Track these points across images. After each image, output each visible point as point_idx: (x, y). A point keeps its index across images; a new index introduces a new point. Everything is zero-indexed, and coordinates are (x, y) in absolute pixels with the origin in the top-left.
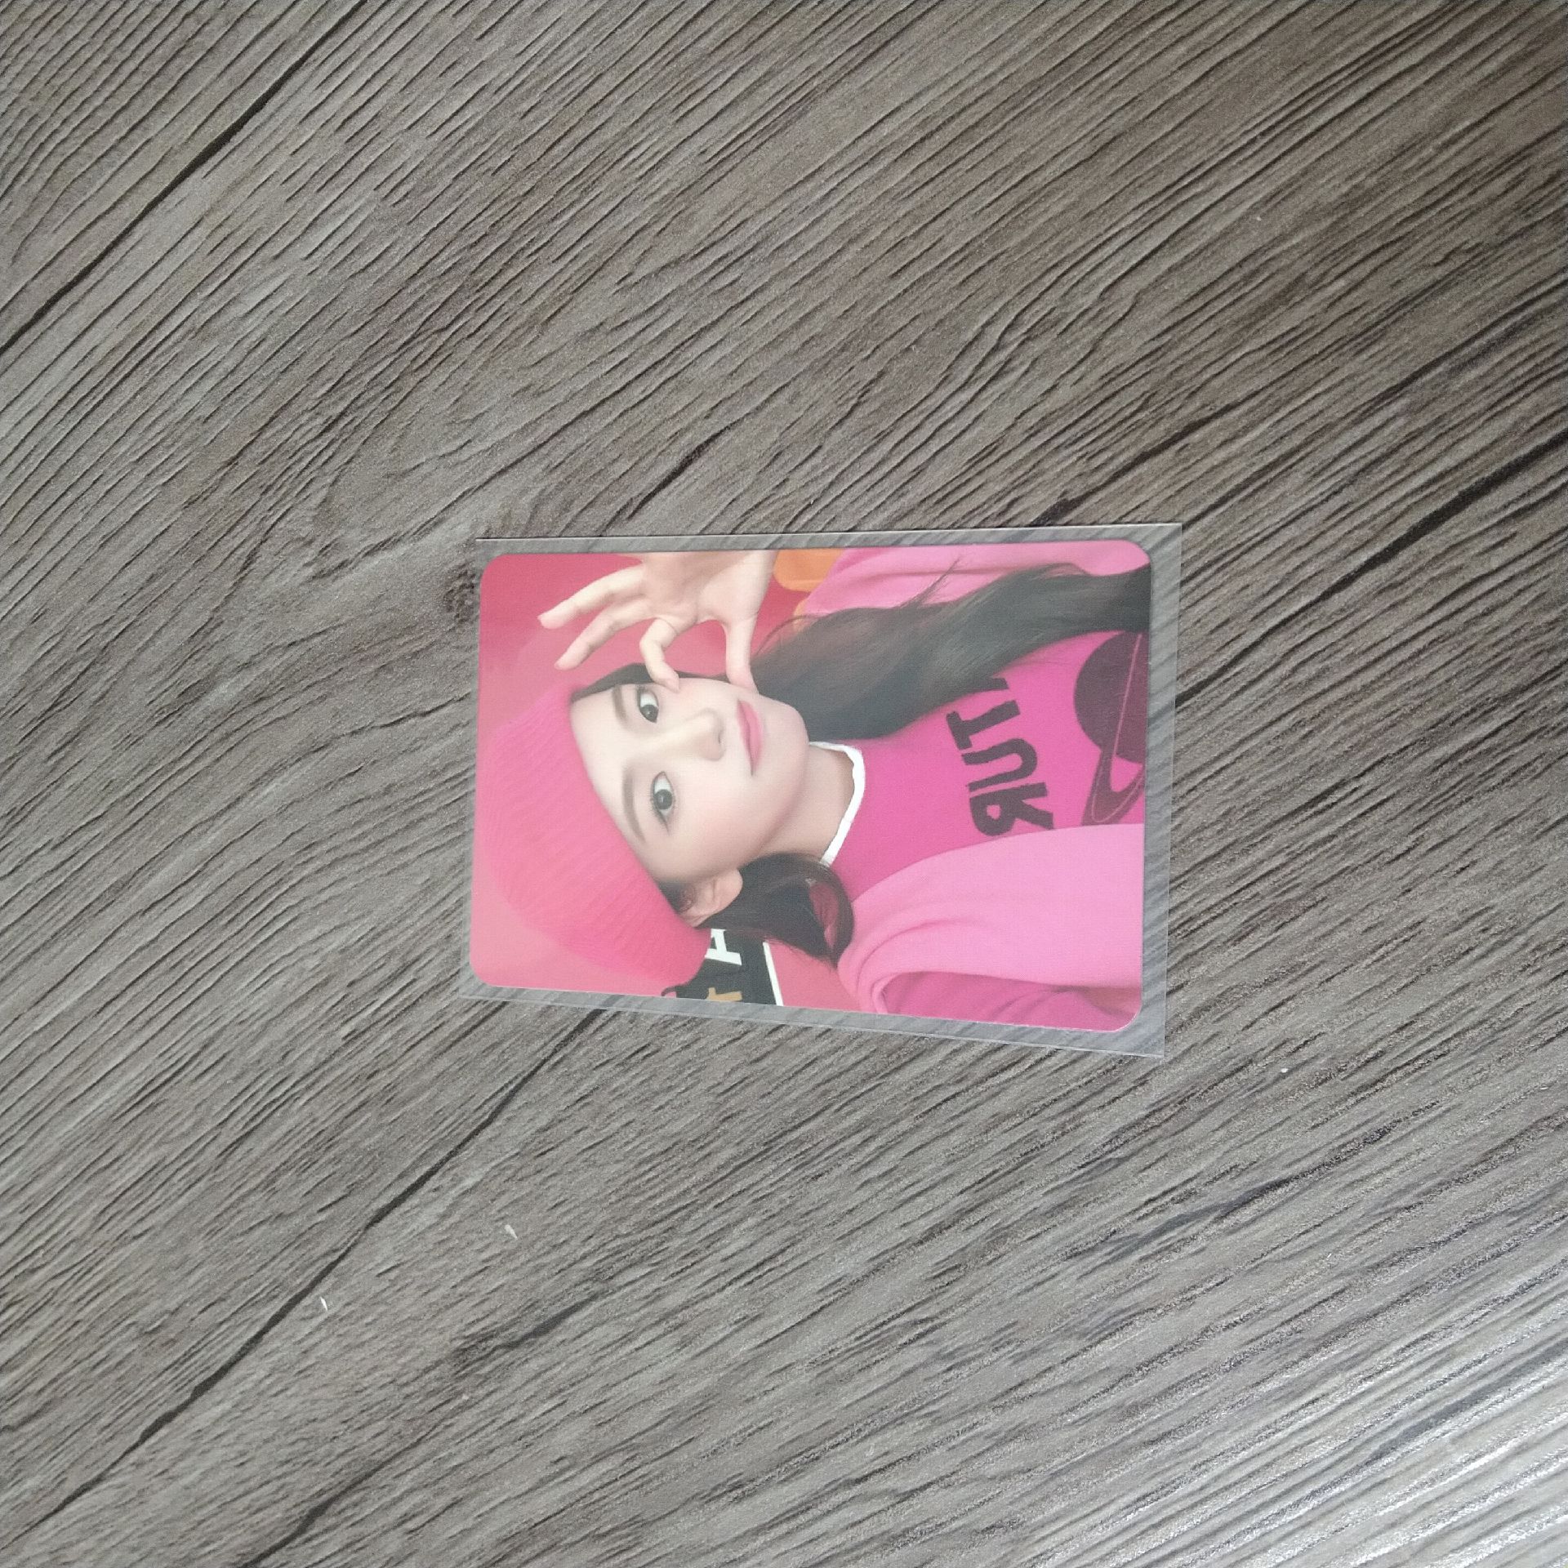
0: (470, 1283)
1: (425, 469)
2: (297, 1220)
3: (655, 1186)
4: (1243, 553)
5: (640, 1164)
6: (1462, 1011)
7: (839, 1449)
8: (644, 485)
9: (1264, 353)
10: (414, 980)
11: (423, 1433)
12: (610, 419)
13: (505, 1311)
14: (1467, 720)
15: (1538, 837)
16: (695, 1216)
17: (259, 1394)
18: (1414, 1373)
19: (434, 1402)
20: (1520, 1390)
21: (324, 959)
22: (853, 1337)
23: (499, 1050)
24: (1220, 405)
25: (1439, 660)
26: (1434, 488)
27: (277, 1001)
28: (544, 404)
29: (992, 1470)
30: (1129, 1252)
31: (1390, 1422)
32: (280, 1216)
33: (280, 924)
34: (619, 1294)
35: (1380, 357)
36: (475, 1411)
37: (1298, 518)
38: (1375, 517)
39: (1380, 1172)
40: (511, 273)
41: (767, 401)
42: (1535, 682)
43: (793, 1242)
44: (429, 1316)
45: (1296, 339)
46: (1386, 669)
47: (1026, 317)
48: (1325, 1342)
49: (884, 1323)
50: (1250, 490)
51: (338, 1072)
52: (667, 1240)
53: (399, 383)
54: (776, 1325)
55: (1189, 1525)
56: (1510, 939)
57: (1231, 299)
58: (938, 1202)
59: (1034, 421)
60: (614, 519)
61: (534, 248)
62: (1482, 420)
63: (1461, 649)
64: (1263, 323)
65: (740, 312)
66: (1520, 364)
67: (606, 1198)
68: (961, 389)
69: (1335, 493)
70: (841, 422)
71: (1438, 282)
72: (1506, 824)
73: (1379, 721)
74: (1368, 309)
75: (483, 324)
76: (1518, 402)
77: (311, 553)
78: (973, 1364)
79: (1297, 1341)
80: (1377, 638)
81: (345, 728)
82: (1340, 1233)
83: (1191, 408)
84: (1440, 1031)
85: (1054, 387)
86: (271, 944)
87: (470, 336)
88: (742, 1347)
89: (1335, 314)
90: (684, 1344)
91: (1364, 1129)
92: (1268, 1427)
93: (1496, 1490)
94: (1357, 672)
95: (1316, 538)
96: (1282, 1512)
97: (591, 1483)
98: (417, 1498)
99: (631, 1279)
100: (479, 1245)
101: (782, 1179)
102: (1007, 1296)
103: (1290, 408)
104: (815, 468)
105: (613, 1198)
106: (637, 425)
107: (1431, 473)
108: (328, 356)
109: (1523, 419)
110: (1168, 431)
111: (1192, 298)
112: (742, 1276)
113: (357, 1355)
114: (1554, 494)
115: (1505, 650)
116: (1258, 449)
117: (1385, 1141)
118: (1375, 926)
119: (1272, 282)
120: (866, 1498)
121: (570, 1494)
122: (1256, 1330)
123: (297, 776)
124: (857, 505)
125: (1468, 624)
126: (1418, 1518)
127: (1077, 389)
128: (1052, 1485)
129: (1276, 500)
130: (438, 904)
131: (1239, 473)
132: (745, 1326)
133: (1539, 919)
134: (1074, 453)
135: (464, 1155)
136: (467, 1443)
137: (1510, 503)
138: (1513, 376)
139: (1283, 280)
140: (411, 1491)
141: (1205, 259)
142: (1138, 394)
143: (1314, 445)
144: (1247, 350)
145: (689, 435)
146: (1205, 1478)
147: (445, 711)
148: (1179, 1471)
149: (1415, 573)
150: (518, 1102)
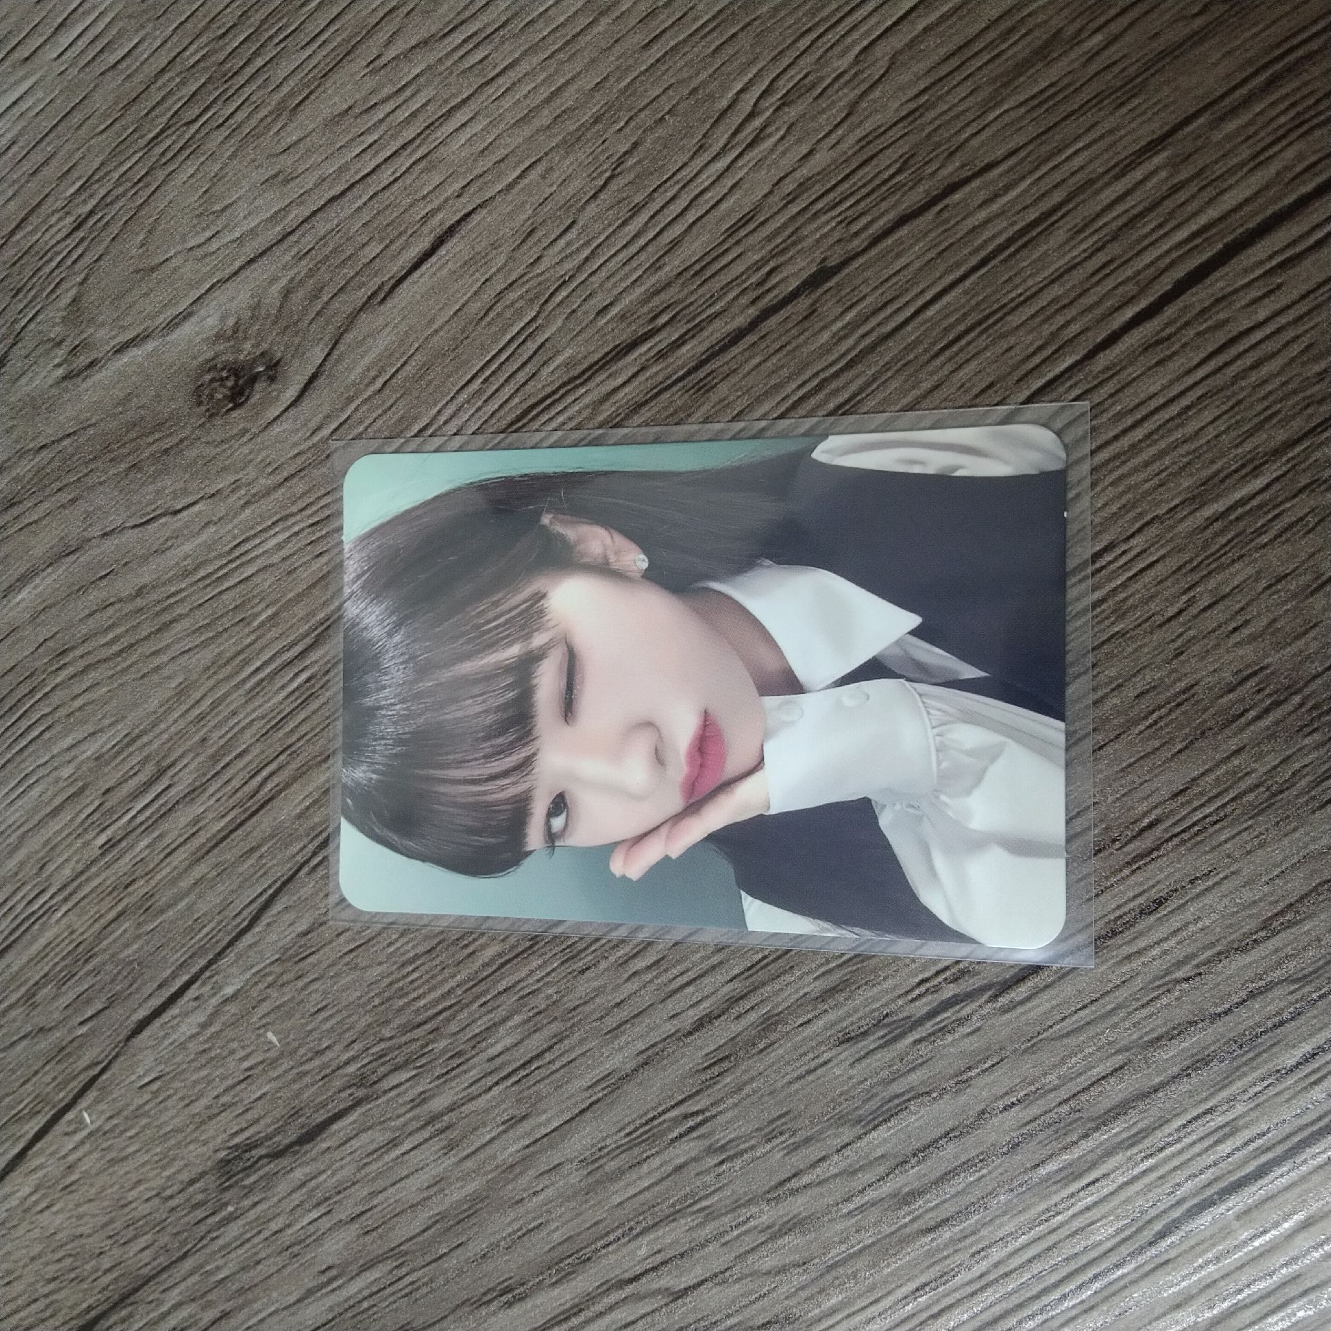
0: (232, 1093)
1: (174, 263)
2: (58, 1035)
3: (419, 987)
4: (1005, 315)
5: (403, 965)
6: (1237, 776)
7: (610, 1248)
8: (396, 267)
9: (1023, 110)
10: (169, 787)
11: (189, 1246)
12: (359, 203)
13: (268, 1120)
14: (1236, 476)
15: (1312, 594)
16: (461, 1016)
17: (25, 1211)
18: (1197, 1149)
19: (199, 1214)
20: (1305, 1161)
21: (78, 768)
22: (622, 1134)
23: (257, 854)
24: (980, 165)
25: (1208, 416)
26: (1198, 241)
27: (36, 809)
28: (294, 190)
29: (769, 1263)
30: (902, 1035)
31: (1172, 1200)
32: (41, 1030)
33: (35, 733)
34: (384, 1099)
35: (1137, 112)
36: (241, 1222)
37: (1061, 276)
38: (1139, 272)
39: (1158, 943)
40: (259, 62)
41: (520, 177)
42: (1305, 436)
43: (560, 1038)
44: (192, 1127)
45: (1055, 94)
46: (1154, 427)
47: (781, 83)
48: (1105, 1120)
49: (654, 1118)
50: (1012, 249)
51: (95, 882)
52: (433, 1042)
53: (149, 178)
54: (545, 1125)
55: (970, 1313)
56: (1286, 700)
57: (988, 57)
58: (707, 991)
59: (791, 187)
60: (366, 303)
61: (282, 37)
62: (1245, 170)
63: (1230, 404)
64: (1022, 79)
65: (490, 90)
66: (1283, 112)
67: (369, 1001)
68: (714, 159)
69: (1098, 250)
70: (594, 196)
71: (1196, 33)
72: (1279, 580)
73: (1146, 481)
74: (1127, 62)
75: (232, 114)
76: (1281, 151)
77: (61, 353)
78: (745, 1156)
79: (1076, 1121)
80: (1143, 396)
81: (96, 531)
82: (1119, 1007)
83: (950, 169)
84: (1216, 797)
85: (810, 153)
86: (26, 753)
87: (219, 127)
88: (511, 1148)
89: (1094, 68)
90: (451, 1147)
91: (1140, 900)
92: (1048, 1210)
93: (1282, 1266)
94: (1125, 432)
95: (1080, 296)
96: (1064, 1297)
97: (360, 1292)
98: (184, 1313)
99: (395, 1082)
100: (242, 1053)
101: (548, 974)
102: (780, 1084)
103: (1051, 164)
104: (568, 244)
105: (377, 1001)
106: (387, 207)
107: (1193, 227)
108: (78, 155)
109: (1287, 168)
110: (927, 192)
111: (947, 58)
112: (509, 1075)
113: (121, 1170)
114: (1319, 244)
115: (1275, 403)
116: (1020, 207)
117: (1163, 912)
118: (1148, 691)
119: (1029, 38)
120: (638, 1298)
121: (339, 1305)
122: (1034, 1110)
123: (49, 581)
124: (613, 280)
125: (1236, 378)
126: (1202, 1299)
127: (833, 154)
128: (829, 1277)
129: (1039, 259)
130: (192, 707)
131: (1000, 233)
132: (512, 1126)
133: (1315, 677)
134: (833, 218)
135: (223, 962)
136: (233, 1255)
137: (1276, 253)
138: (1274, 125)
139: (1040, 36)
140: (178, 1306)
141: (960, 19)
142: (896, 156)
143: (1078, 200)
144: (1006, 107)
145: (440, 216)
146: (984, 1265)
147: (196, 508)
148: (958, 1258)
149: (1181, 328)
150: (278, 907)
